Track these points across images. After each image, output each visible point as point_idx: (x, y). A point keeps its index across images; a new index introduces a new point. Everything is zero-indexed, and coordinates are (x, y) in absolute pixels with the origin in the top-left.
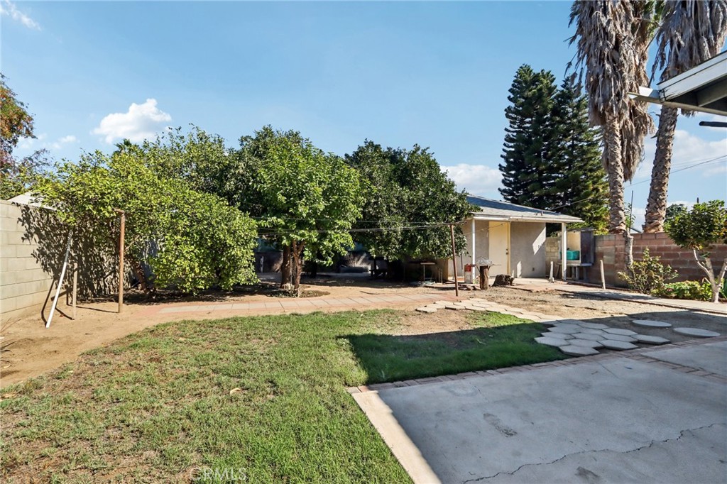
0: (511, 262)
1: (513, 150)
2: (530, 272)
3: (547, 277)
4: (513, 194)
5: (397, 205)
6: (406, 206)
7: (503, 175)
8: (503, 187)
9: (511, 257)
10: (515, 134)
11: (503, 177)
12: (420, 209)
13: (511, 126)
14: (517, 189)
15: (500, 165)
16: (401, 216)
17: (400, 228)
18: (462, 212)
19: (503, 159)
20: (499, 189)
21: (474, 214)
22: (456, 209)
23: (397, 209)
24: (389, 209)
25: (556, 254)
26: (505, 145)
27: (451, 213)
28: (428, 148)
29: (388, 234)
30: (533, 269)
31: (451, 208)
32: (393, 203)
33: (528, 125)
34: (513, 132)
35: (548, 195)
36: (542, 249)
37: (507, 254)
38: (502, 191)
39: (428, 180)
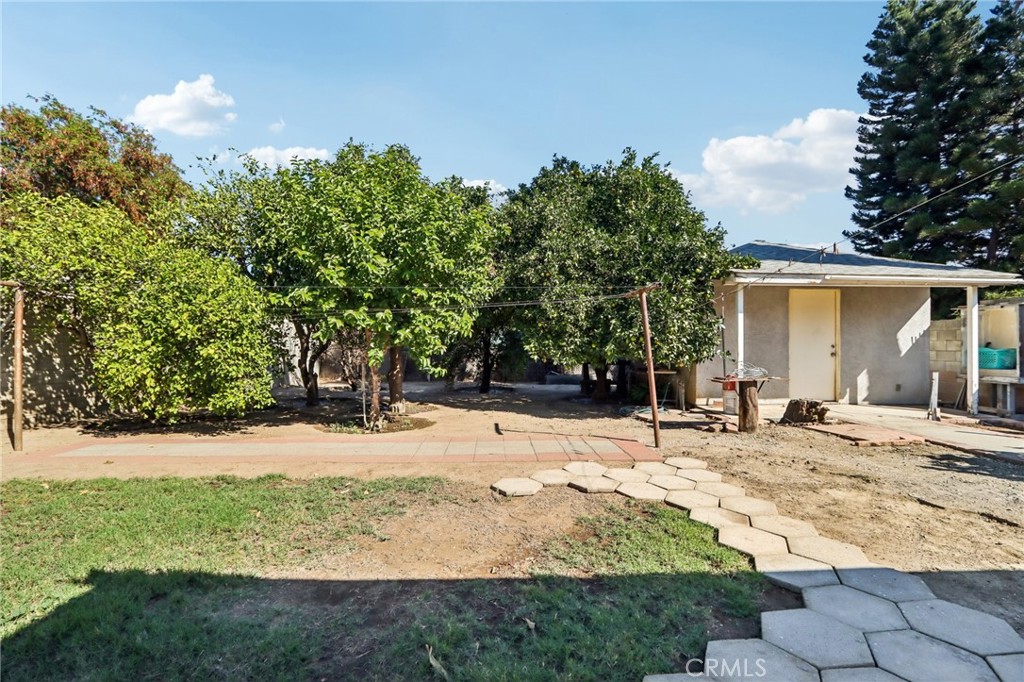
0: (842, 371)
1: (876, 156)
2: (890, 392)
3: (924, 404)
4: (875, 241)
5: (580, 262)
6: (599, 265)
7: (856, 206)
8: (855, 228)
9: (842, 362)
10: (879, 127)
11: (856, 211)
12: (626, 267)
13: (871, 113)
14: (886, 231)
15: (848, 189)
16: (590, 283)
17: (584, 303)
18: (709, 269)
19: (854, 176)
20: (845, 234)
21: (736, 274)
22: (695, 265)
23: (581, 270)
24: (563, 270)
25: (958, 354)
26: (858, 149)
27: (685, 272)
28: (656, 154)
29: (560, 319)
30: (898, 387)
31: (685, 263)
32: (572, 259)
33: (910, 106)
34: (878, 123)
35: (956, 237)
36: (921, 344)
37: (833, 354)
38: (856, 236)
39: (651, 215)
